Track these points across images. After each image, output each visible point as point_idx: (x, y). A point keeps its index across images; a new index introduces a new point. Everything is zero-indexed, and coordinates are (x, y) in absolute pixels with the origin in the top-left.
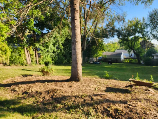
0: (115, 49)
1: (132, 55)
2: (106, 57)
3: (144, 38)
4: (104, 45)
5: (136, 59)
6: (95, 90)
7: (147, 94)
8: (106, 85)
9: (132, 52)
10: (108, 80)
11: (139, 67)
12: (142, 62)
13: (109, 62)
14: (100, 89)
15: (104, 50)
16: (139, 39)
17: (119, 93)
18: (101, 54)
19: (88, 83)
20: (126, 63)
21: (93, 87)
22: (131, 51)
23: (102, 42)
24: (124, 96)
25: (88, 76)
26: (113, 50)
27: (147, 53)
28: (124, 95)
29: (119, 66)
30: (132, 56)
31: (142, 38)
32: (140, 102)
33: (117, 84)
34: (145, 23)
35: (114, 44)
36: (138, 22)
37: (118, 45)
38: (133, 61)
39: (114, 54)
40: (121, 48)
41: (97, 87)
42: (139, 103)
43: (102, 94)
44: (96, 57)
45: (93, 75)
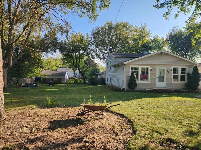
0: (57, 67)
1: (77, 74)
2: (46, 77)
3: (89, 57)
4: (42, 60)
5: (81, 78)
6: (32, 130)
7: (101, 120)
8: (50, 118)
9: (77, 71)
10: (51, 109)
11: (85, 87)
12: (87, 81)
13: (50, 83)
14: (40, 127)
15: (43, 68)
16: (84, 56)
17: (69, 127)
18: (39, 73)
19: (18, 120)
20: (71, 83)
21: (27, 127)
22: (76, 69)
23: (40, 57)
24: (76, 130)
25: (18, 108)
26: (55, 68)
27: (92, 72)
28: (77, 128)
29: (63, 88)
30: (77, 76)
31: (86, 56)
32: (97, 133)
33: (64, 114)
34: (89, 40)
35: (55, 60)
36: (82, 38)
37: (61, 62)
38: (78, 81)
39: (56, 72)
40: (64, 66)
41: (35, 125)
42: (95, 135)
43: (43, 137)
44: (31, 77)
45: (27, 105)
